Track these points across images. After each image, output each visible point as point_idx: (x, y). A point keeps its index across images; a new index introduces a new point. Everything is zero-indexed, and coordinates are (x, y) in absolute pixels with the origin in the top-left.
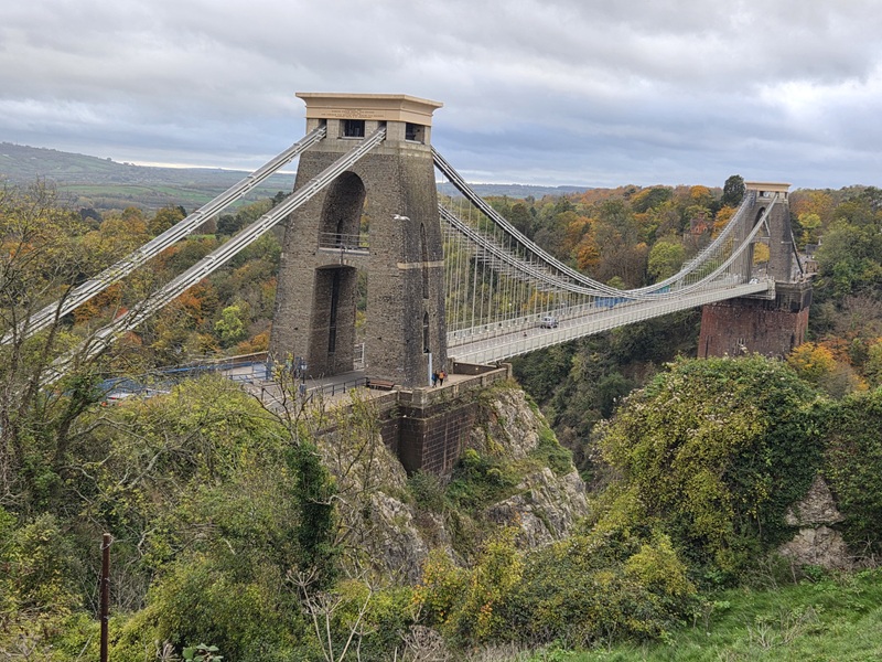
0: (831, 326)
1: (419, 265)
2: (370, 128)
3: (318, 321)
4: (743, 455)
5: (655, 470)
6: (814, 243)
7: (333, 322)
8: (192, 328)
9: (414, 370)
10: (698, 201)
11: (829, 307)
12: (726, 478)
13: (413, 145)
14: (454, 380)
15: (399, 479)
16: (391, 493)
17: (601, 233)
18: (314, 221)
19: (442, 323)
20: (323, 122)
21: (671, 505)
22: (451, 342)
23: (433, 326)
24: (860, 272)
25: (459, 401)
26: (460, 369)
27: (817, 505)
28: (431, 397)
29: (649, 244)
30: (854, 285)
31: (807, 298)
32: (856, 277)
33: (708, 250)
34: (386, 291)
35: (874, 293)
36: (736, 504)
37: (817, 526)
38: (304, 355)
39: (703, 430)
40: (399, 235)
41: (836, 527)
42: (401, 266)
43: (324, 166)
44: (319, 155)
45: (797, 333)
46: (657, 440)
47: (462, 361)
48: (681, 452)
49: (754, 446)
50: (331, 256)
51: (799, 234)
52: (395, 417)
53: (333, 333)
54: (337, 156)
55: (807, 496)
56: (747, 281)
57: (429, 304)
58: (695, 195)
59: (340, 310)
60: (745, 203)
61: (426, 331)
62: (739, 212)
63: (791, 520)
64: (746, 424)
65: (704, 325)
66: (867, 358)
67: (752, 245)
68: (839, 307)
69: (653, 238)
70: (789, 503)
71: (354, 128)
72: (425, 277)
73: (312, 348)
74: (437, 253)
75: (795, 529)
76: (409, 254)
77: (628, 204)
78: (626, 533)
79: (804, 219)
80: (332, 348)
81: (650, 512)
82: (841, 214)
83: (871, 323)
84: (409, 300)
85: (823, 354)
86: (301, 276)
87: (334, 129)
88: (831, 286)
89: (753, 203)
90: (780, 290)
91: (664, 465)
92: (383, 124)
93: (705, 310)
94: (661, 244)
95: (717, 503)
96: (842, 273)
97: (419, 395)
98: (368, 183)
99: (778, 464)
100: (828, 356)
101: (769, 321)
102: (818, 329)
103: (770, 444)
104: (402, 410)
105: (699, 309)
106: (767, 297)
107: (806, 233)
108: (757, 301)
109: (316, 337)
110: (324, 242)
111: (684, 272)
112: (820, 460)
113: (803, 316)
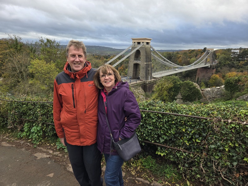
0: (219, 72)
1: (148, 63)
2: (141, 43)
3: (134, 71)
4: (170, 89)
5: (160, 91)
6: (219, 58)
7: (136, 71)
8: (122, 72)
9: (147, 78)
10: (199, 52)
11: (219, 68)
12: (168, 92)
13: (148, 45)
14: (153, 79)
15: (144, 93)
16: (142, 95)
17: (183, 57)
18: (133, 57)
19: (151, 71)
20: (135, 42)
21: (161, 96)
22: (153, 75)
23: (150, 72)
24: (226, 63)
25: (153, 83)
26: (154, 78)
27: (179, 96)
28: (149, 82)
29: (190, 59)
30: (224, 65)
31: (215, 67)
32: (225, 64)
33: (198, 60)
34: (143, 67)
35: (228, 66)
36: (169, 96)
37: (179, 99)
38: (132, 76)
39: (166, 86)
40: (145, 59)
41: (181, 99)
42: (145, 63)
43: (135, 49)
44: (134, 47)
45: (213, 73)
46: (160, 87)
47: (155, 77)
48: (163, 89)
49: (172, 88)
50: (136, 62)
51: (216, 57)
52: (143, 84)
53: (136, 73)
54: (136, 47)
55: (178, 95)
56: (206, 64)
57: (149, 69)
58: (199, 51)
59: (137, 70)
60: (206, 52)
61: (149, 73)
62: (205, 53)
63: (176, 98)
64: (171, 85)
65: (198, 72)
66: (225, 77)
67: (207, 59)
68: (221, 68)
69: (191, 58)
70: (176, 95)
71: (139, 43)
72: (149, 65)
73: (133, 75)
74: (151, 61)
75: (177, 99)
76: (146, 61)
77: (188, 53)
78: (155, 99)
79: (217, 54)
80: (136, 75)
81: (159, 96)
82: (223, 53)
83: (226, 71)
84: (146, 68)
85: (217, 76)
86: (131, 65)
87: (136, 43)
88: (220, 65)
89: (207, 52)
90: (211, 66)
91: (161, 90)
92: (143, 42)
93: (198, 69)
94: (192, 59)
95: (167, 95)
96: (222, 63)
97: (147, 82)
98: (141, 51)
99: (175, 90)
100: (218, 76)
101: (209, 71)
102: (217, 72)
103: (174, 88)
104: (144, 84)
105: (197, 69)
106: (208, 67)
107: (217, 57)
108: (207, 68)
109: (133, 73)
110: (135, 60)
111: (194, 63)
112: (180, 90)
113: (215, 70)
